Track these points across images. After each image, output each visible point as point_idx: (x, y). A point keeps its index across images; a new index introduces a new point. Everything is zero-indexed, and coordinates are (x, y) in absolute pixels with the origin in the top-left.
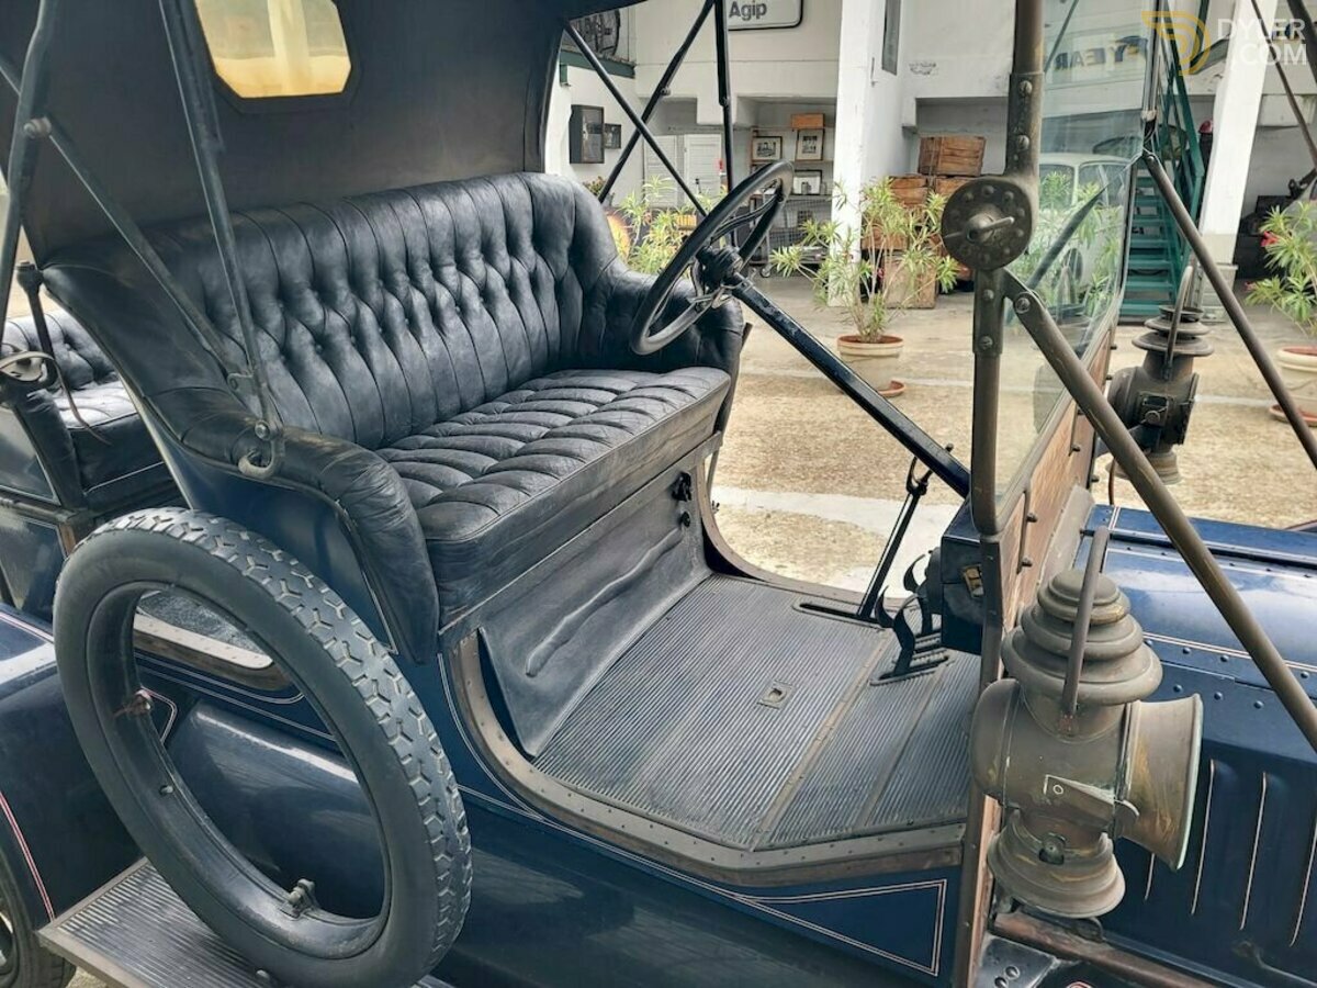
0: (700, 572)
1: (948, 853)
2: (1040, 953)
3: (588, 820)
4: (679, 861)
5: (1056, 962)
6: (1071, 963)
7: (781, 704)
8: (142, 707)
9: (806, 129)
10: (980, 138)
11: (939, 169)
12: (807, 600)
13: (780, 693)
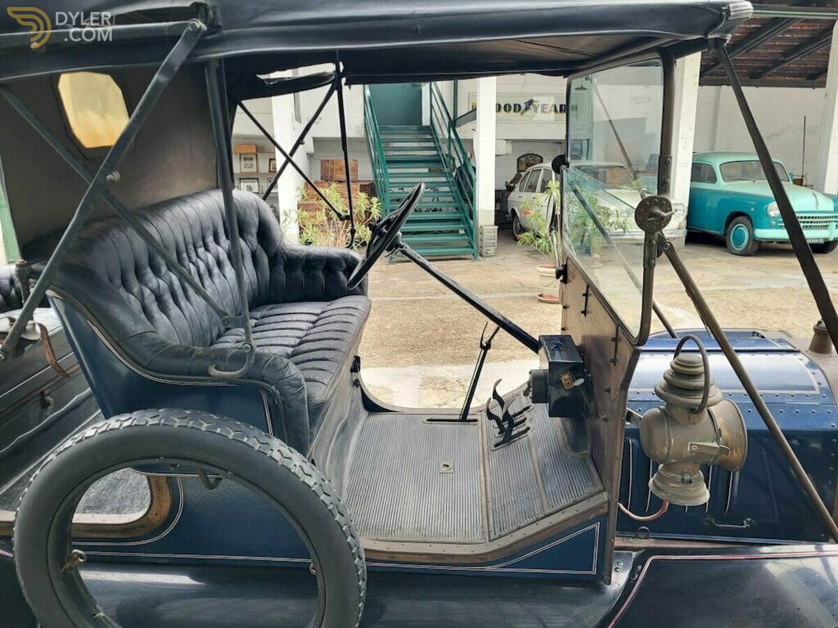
0: (364, 414)
1: (602, 508)
2: (626, 552)
3: (393, 553)
4: (453, 559)
5: (634, 554)
6: (641, 552)
7: (451, 471)
8: (76, 561)
9: (245, 154)
10: (354, 160)
11: (334, 177)
12: (429, 417)
13: (448, 466)
